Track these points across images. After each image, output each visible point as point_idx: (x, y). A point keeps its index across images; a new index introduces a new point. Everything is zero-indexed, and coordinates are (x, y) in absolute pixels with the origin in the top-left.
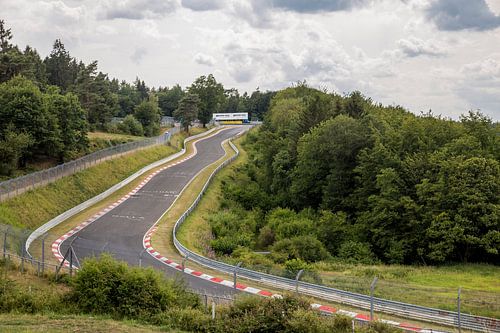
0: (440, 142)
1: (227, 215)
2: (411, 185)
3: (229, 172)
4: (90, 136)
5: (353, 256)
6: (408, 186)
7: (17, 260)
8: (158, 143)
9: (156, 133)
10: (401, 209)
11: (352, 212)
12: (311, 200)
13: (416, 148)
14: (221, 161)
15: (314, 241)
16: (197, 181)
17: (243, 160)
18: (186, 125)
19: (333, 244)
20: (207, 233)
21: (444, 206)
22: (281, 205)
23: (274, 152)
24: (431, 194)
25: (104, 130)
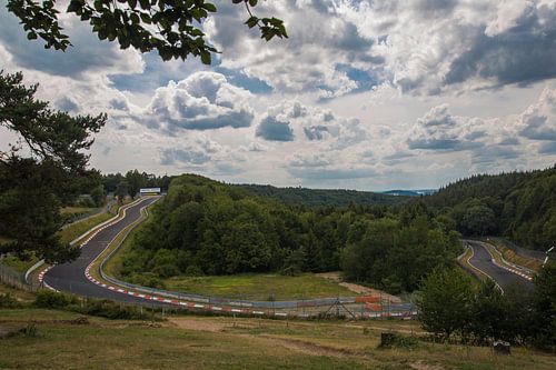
0: (234, 216)
1: (133, 254)
2: (219, 237)
3: (140, 228)
4: (62, 211)
5: (192, 273)
6: (218, 238)
7: (19, 284)
8: (103, 211)
9: (103, 205)
10: (214, 249)
11: (194, 250)
12: (176, 244)
13: (222, 220)
14: (137, 222)
15: (172, 267)
16: (121, 235)
17: (149, 221)
18: (121, 198)
19: (183, 268)
20: (120, 265)
21: (234, 247)
22: (164, 247)
23: (163, 218)
24: (227, 241)
25: (72, 205)
